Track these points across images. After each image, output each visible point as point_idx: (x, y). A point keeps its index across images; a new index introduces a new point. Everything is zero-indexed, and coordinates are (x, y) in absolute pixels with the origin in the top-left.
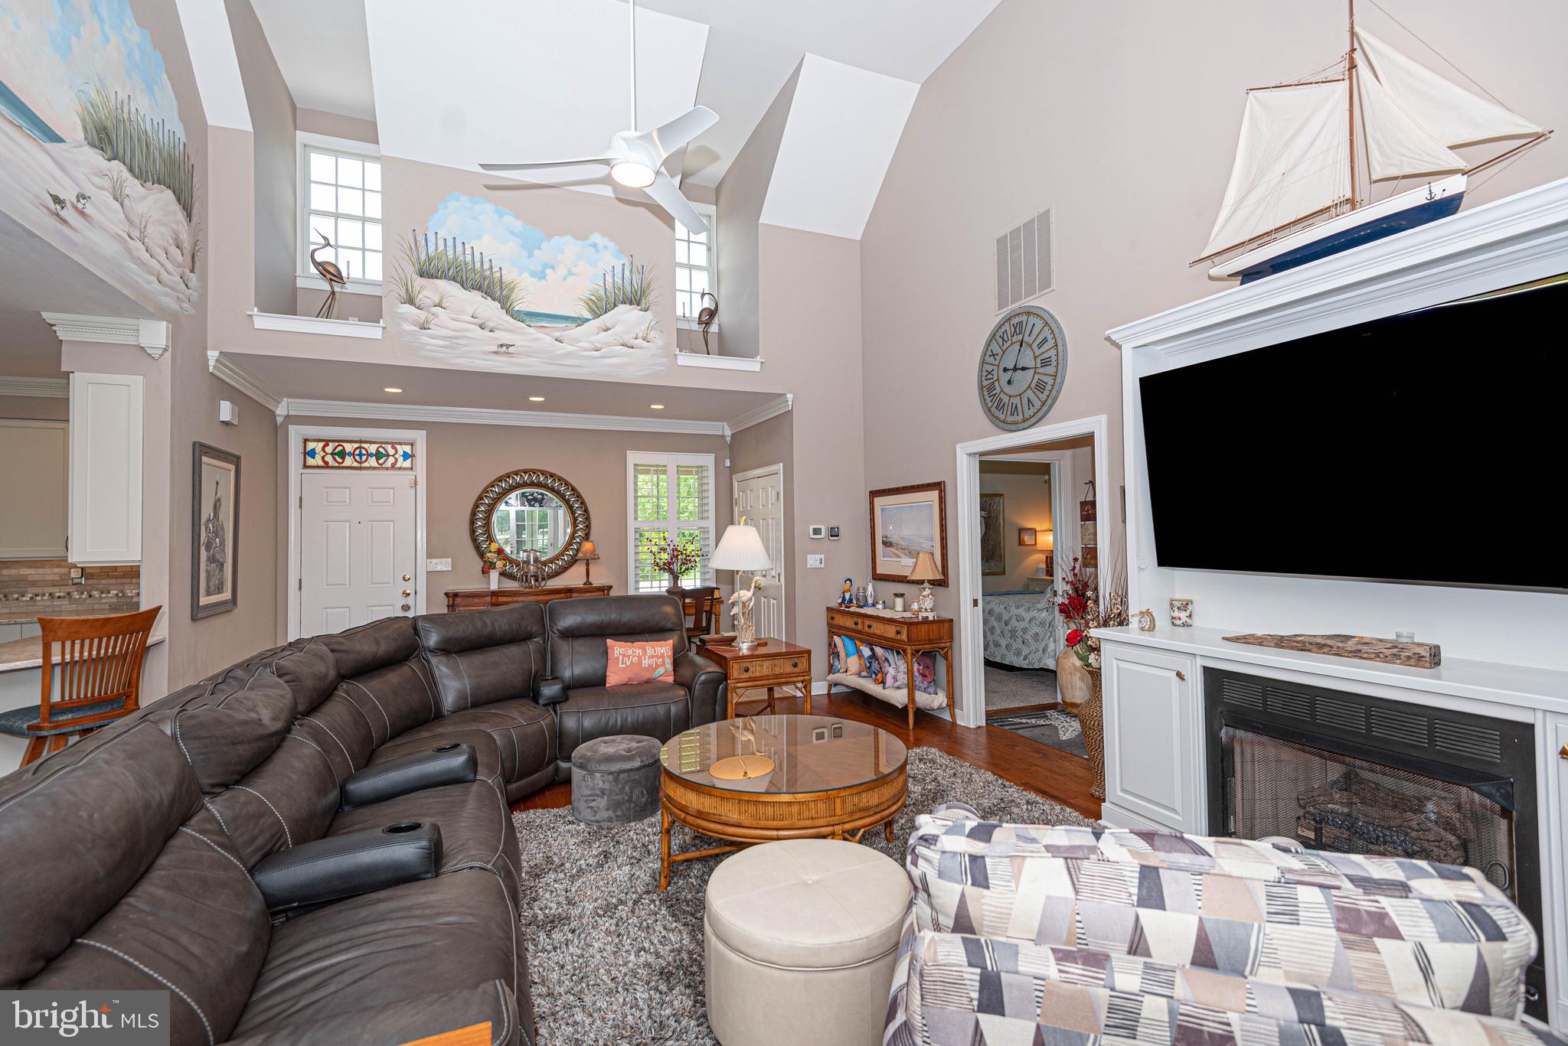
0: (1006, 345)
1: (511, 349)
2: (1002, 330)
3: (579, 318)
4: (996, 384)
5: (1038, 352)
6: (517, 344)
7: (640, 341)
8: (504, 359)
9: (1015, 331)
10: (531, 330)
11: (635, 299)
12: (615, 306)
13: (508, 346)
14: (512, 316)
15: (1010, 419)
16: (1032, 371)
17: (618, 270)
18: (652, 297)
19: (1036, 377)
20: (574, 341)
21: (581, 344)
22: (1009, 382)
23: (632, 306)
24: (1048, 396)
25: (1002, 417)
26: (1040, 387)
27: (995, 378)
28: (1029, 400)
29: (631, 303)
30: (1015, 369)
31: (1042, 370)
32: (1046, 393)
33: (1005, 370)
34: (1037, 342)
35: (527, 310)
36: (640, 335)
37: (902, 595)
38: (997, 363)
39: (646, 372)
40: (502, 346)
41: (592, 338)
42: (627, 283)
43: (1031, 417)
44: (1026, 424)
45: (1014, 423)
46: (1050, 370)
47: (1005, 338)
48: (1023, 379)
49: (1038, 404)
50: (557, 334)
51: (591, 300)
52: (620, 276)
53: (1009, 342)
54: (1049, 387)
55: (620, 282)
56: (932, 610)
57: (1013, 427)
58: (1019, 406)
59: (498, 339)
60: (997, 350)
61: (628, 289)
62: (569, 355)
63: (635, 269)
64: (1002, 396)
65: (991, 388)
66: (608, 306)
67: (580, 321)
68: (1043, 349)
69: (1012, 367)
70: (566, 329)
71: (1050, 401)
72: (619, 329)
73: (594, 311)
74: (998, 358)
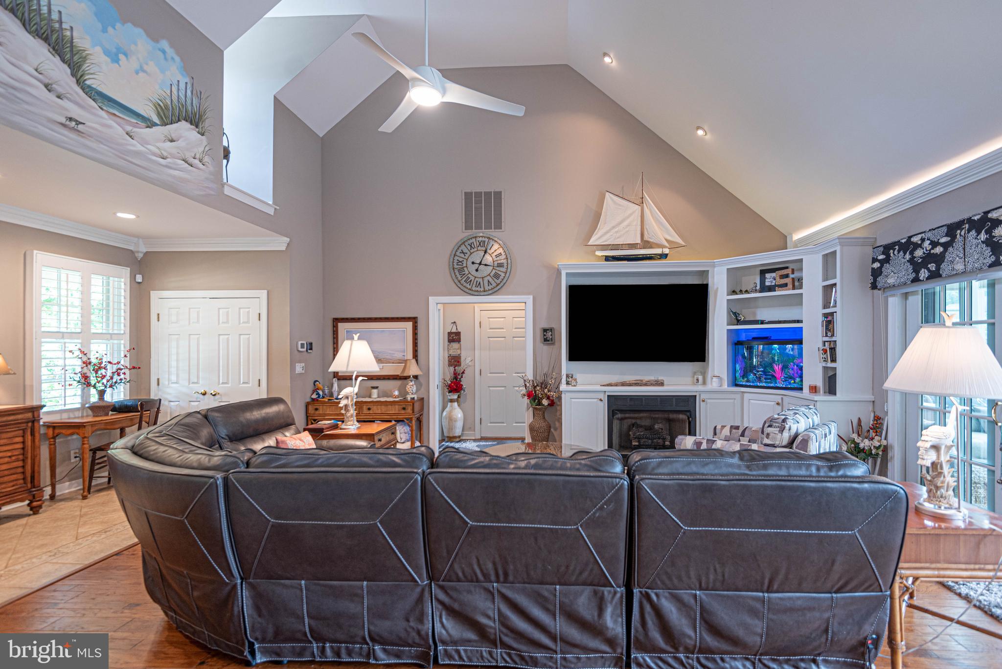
0: (472, 251)
1: (80, 127)
2: (471, 241)
3: (149, 120)
4: (465, 269)
5: (495, 259)
6: (88, 123)
7: (196, 162)
8: (73, 135)
9: (480, 244)
10: (103, 114)
11: (195, 120)
12: (179, 120)
13: (78, 123)
14: (83, 89)
15: (474, 288)
16: (492, 268)
17: (182, 86)
18: (207, 123)
19: (494, 271)
20: (144, 143)
21: (149, 147)
22: (477, 270)
23: (193, 127)
24: (501, 282)
25: (469, 287)
26: (497, 276)
27: (465, 265)
28: (489, 281)
29: (191, 124)
30: (480, 264)
31: (498, 268)
32: (500, 280)
33: (473, 263)
34: (495, 254)
35: (99, 89)
36: (198, 156)
37: (377, 388)
38: (466, 257)
39: (202, 193)
40: (71, 119)
41: (160, 145)
42: (189, 102)
43: (489, 290)
44: (486, 293)
45: (477, 291)
46: (504, 269)
47: (473, 246)
48: (485, 271)
49: (494, 285)
50: (129, 128)
51: (159, 105)
52: (184, 93)
53: (476, 249)
54: (502, 277)
55: (183, 98)
56: (415, 394)
57: (476, 293)
58: (482, 283)
59: (66, 109)
60: (465, 250)
61: (189, 108)
62: (138, 154)
63: (194, 92)
64: (469, 275)
65: (461, 270)
66: (173, 118)
67: (151, 124)
68: (498, 258)
69: (478, 262)
70: (135, 126)
71: (502, 284)
72: (181, 143)
73: (162, 118)
74: (467, 255)
